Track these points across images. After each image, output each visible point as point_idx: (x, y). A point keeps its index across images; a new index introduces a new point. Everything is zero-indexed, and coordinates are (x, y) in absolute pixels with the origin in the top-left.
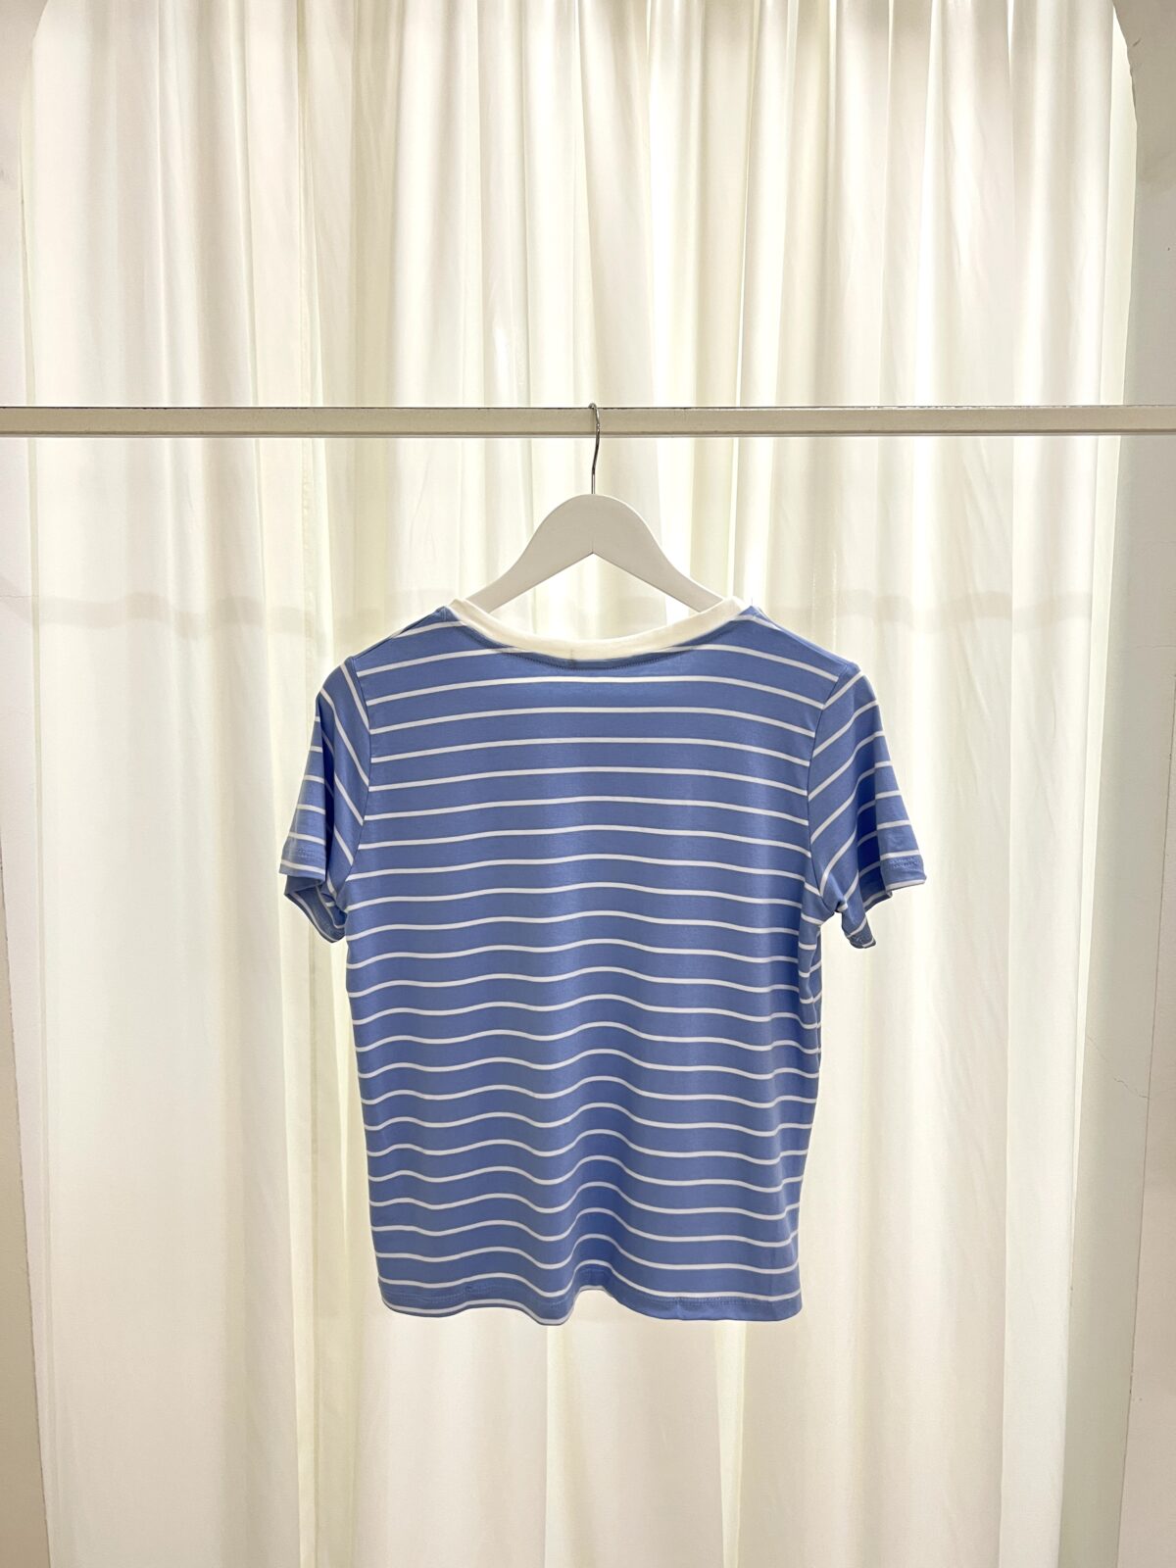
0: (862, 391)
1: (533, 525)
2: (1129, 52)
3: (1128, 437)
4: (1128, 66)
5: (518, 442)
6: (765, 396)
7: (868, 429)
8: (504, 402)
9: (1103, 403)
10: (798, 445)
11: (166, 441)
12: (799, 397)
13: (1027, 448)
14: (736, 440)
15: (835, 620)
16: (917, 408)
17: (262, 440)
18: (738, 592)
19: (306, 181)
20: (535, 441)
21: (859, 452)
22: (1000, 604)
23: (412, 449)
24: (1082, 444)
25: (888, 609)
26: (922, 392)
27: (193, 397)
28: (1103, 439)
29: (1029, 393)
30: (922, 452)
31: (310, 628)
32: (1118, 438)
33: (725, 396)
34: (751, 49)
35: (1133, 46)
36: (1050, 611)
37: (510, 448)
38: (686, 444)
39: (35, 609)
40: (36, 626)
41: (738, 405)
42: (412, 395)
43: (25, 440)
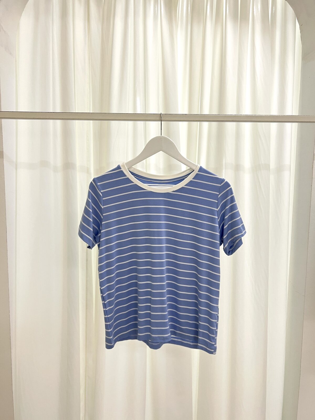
0: (231, 110)
1: (146, 143)
2: (300, 27)
3: (299, 123)
4: (300, 31)
5: (142, 122)
6: (206, 111)
7: (232, 120)
8: (139, 112)
9: (294, 114)
10: (214, 124)
11: (51, 121)
12: (215, 112)
13: (274, 125)
14: (199, 122)
15: (224, 171)
16: (245, 115)
17: (77, 121)
18: (199, 163)
19: (89, 57)
20: (147, 122)
21: (230, 126)
22: (267, 167)
23: (114, 124)
24: (288, 125)
25: (238, 168)
26: (247, 111)
27: (58, 109)
28: (294, 124)
29: (274, 112)
30: (247, 126)
31: (88, 171)
32: (297, 124)
33: (196, 111)
34: (203, 24)
35: (301, 26)
36: (280, 169)
37: (140, 124)
38: (186, 123)
39: (16, 165)
40: (16, 169)
41: (199, 114)
42: (115, 110)
43: (15, 120)
